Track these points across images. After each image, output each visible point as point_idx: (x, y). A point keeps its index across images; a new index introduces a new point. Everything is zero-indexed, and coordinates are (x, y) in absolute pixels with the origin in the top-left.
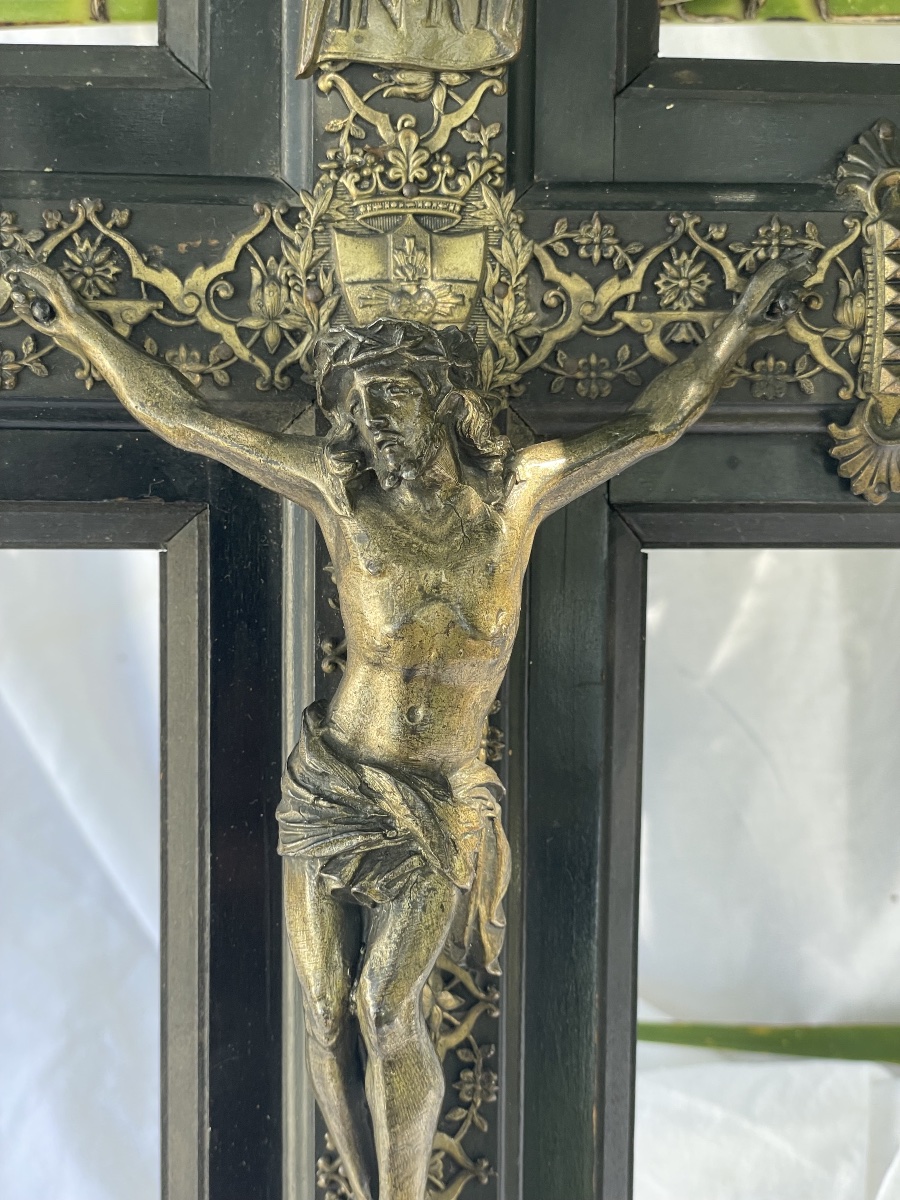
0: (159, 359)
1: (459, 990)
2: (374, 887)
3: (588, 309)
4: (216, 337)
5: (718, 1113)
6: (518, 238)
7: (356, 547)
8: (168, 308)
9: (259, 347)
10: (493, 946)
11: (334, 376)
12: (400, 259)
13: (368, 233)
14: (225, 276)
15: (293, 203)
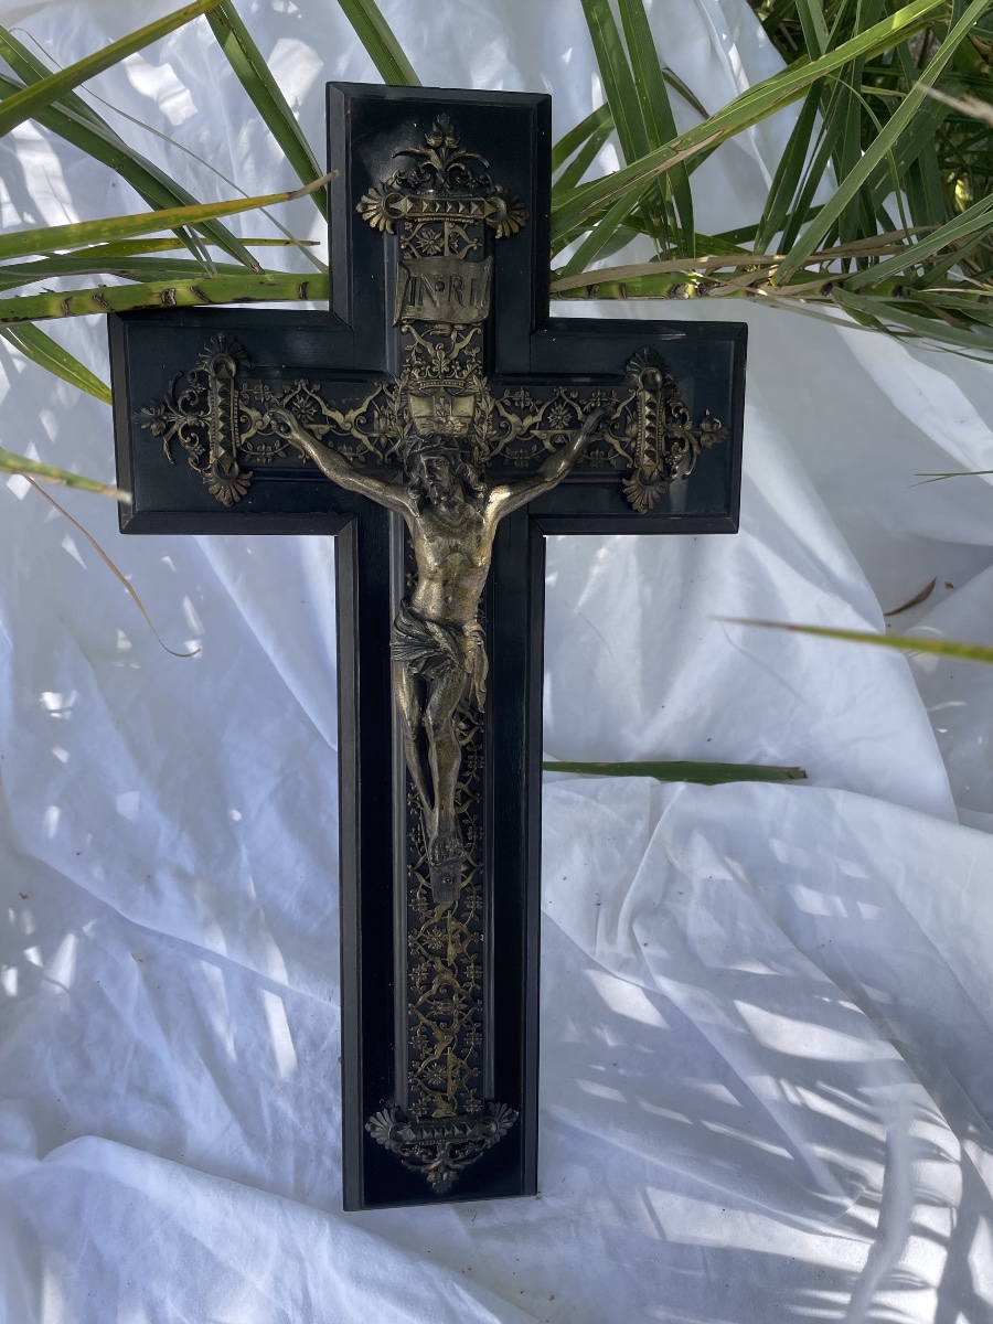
0: (334, 449)
1: (467, 721)
2: (432, 673)
3: (519, 429)
4: (360, 441)
5: (581, 798)
6: (489, 398)
7: (422, 530)
8: (338, 428)
9: (378, 446)
10: (481, 700)
11: (413, 457)
12: (438, 407)
13: (422, 396)
14: (362, 414)
15: (391, 382)
